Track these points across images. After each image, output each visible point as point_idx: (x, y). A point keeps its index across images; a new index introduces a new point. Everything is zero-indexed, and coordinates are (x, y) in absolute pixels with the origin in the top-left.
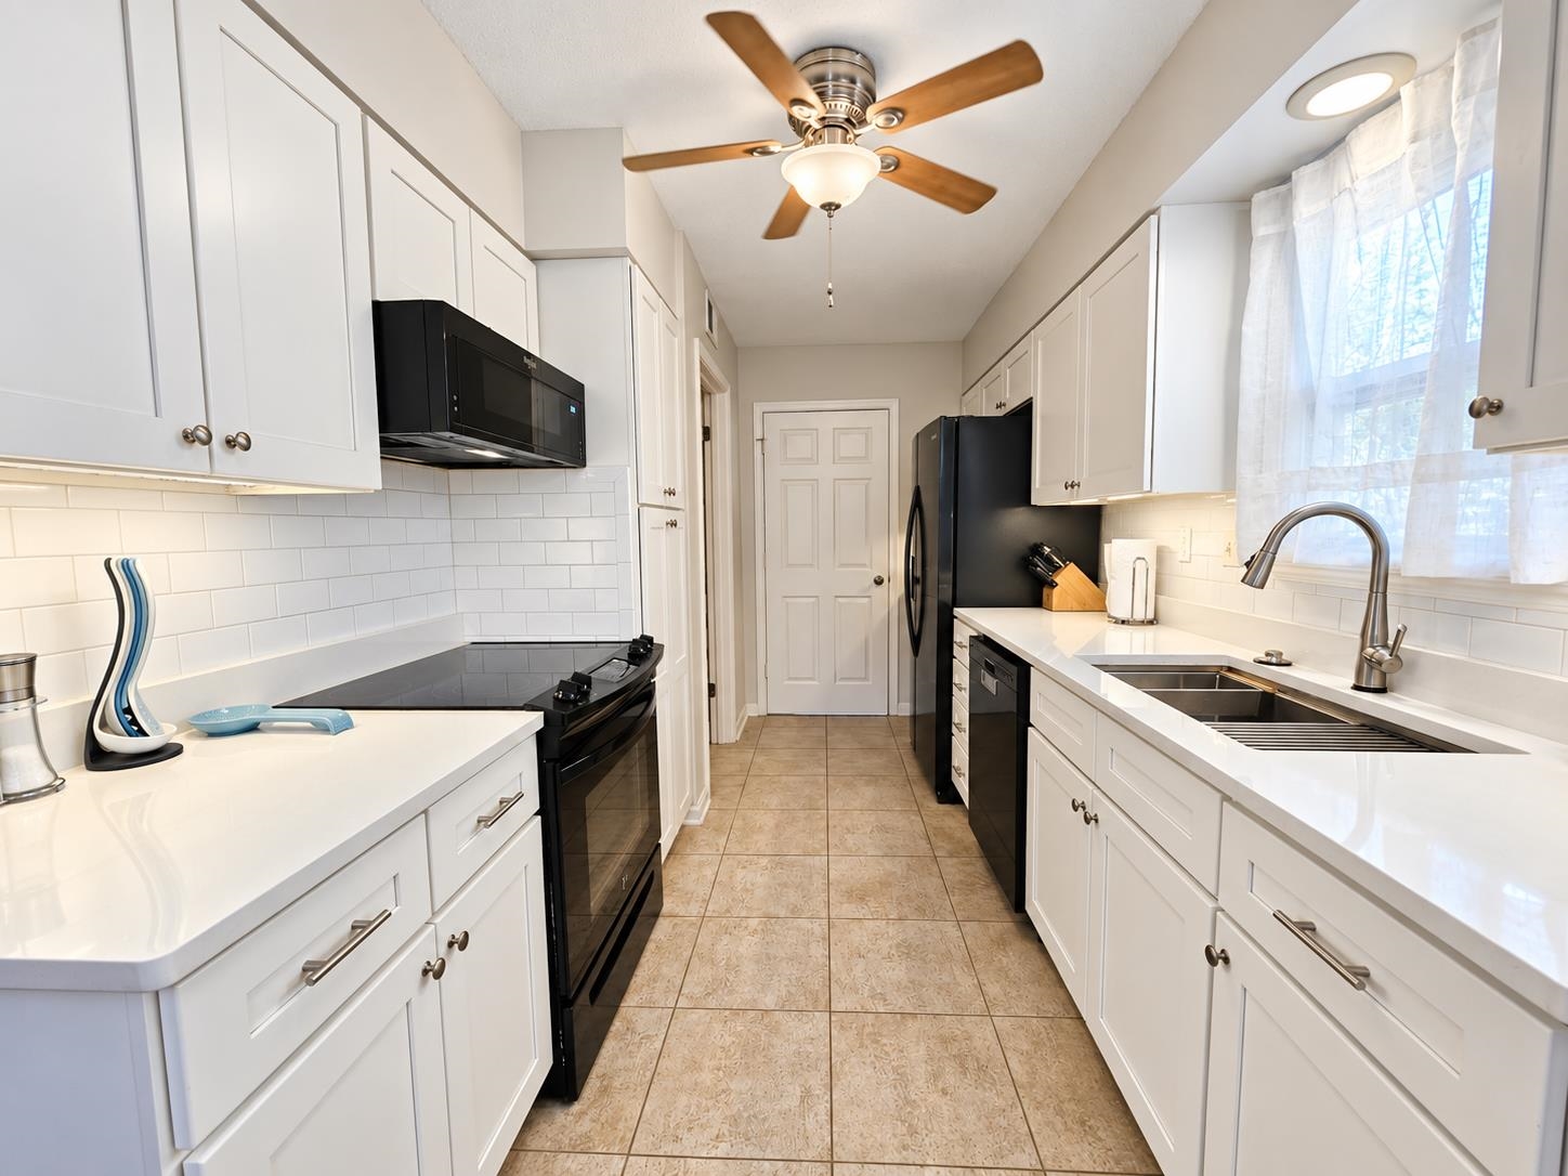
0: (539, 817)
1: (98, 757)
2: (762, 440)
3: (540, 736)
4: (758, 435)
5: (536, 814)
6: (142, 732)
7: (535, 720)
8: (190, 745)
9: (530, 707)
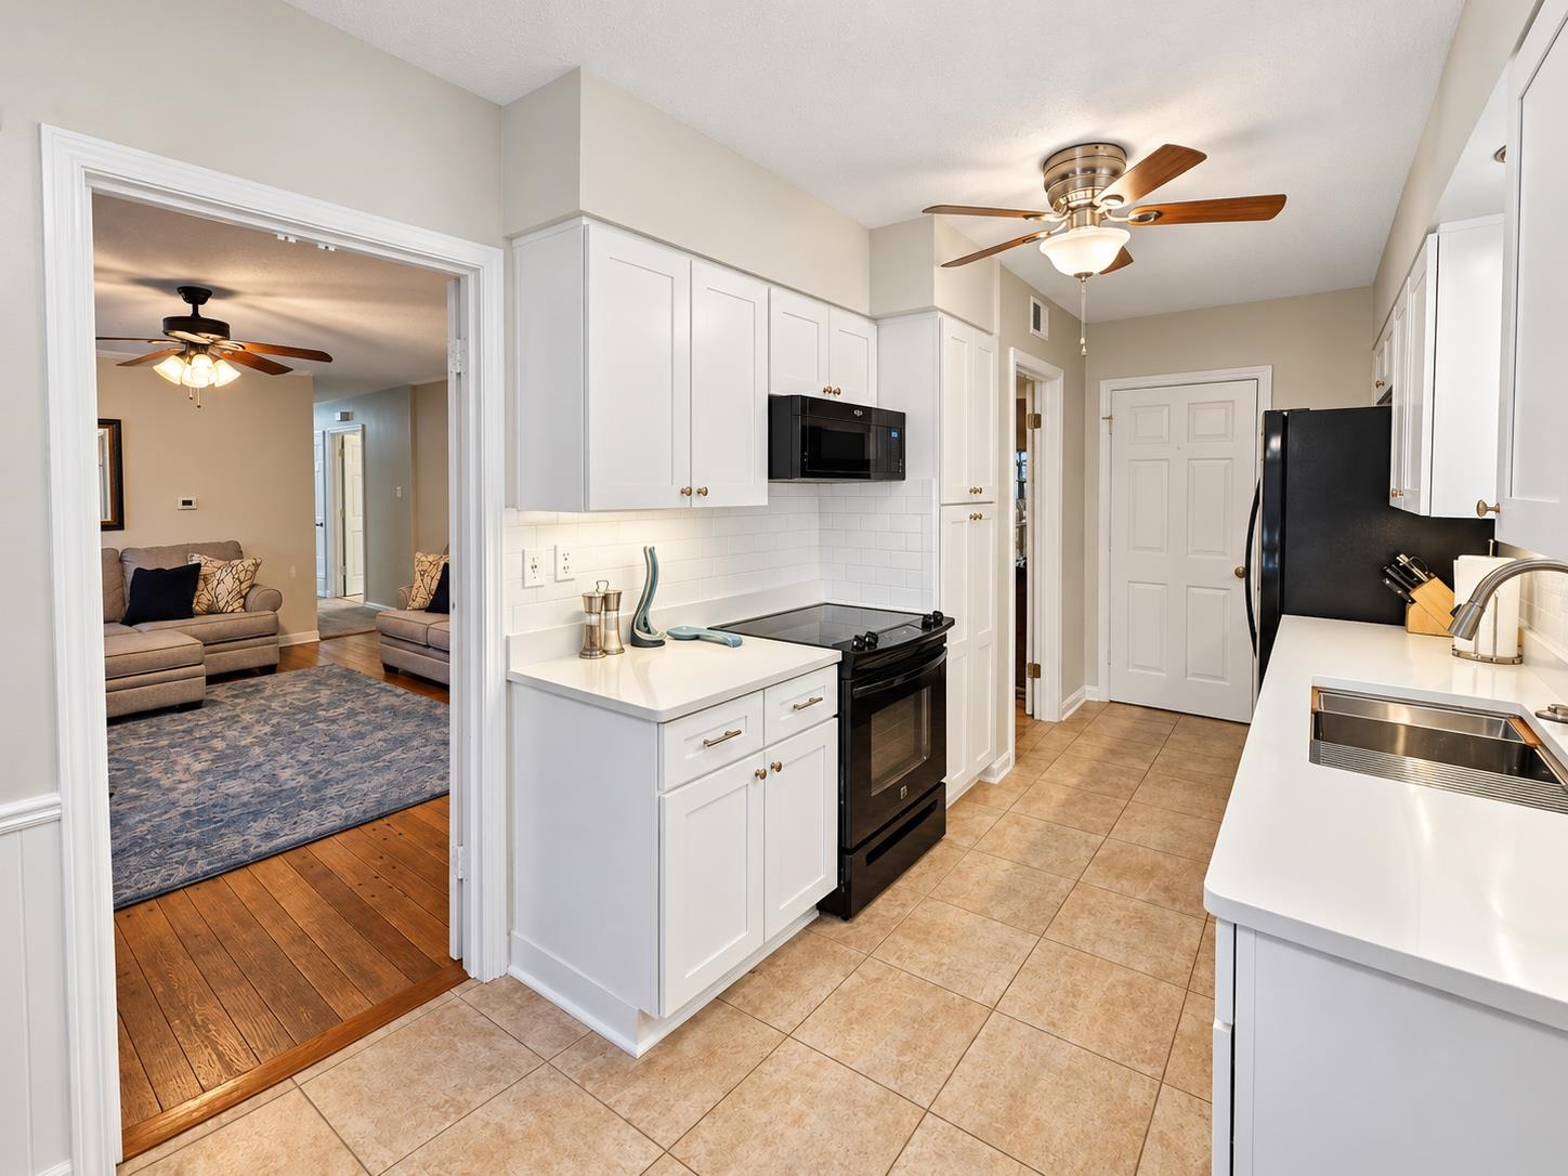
0: (837, 719)
1: (635, 642)
2: (1110, 418)
3: (840, 664)
4: (1104, 412)
5: (835, 716)
6: (649, 632)
7: (837, 655)
8: (669, 641)
9: (835, 647)
